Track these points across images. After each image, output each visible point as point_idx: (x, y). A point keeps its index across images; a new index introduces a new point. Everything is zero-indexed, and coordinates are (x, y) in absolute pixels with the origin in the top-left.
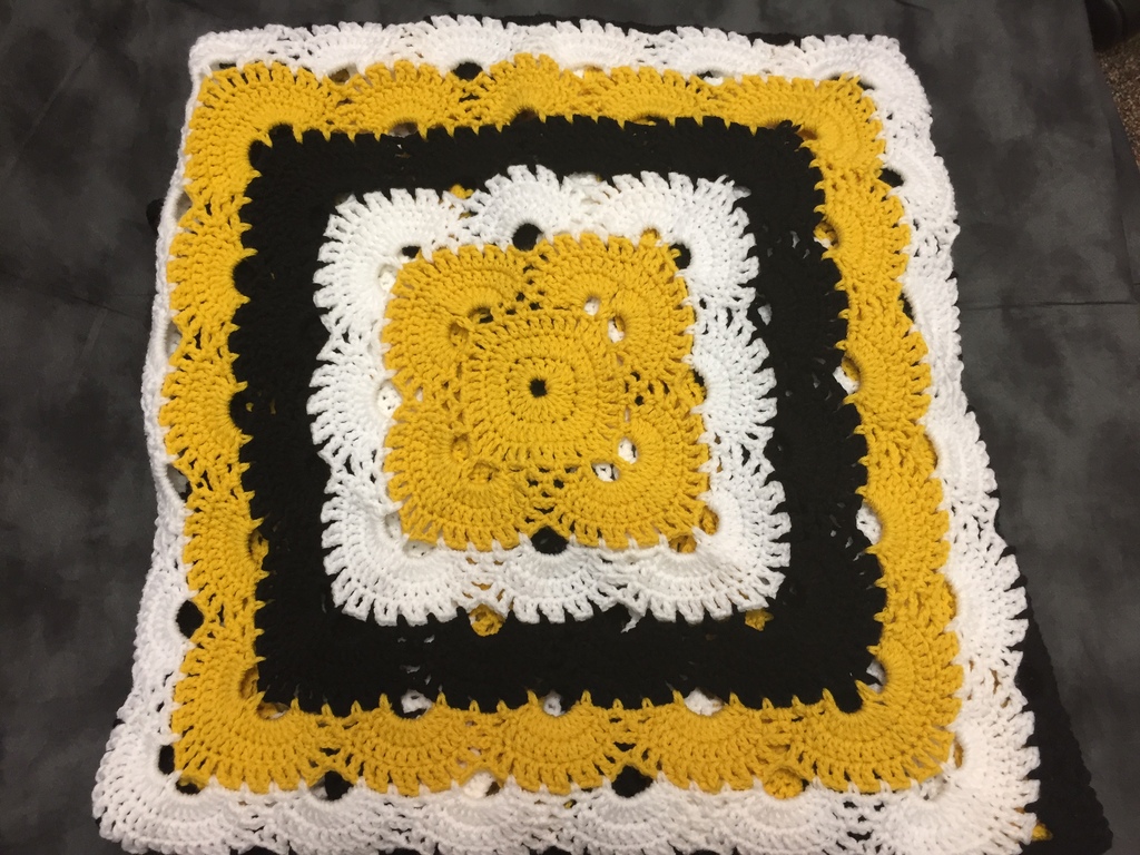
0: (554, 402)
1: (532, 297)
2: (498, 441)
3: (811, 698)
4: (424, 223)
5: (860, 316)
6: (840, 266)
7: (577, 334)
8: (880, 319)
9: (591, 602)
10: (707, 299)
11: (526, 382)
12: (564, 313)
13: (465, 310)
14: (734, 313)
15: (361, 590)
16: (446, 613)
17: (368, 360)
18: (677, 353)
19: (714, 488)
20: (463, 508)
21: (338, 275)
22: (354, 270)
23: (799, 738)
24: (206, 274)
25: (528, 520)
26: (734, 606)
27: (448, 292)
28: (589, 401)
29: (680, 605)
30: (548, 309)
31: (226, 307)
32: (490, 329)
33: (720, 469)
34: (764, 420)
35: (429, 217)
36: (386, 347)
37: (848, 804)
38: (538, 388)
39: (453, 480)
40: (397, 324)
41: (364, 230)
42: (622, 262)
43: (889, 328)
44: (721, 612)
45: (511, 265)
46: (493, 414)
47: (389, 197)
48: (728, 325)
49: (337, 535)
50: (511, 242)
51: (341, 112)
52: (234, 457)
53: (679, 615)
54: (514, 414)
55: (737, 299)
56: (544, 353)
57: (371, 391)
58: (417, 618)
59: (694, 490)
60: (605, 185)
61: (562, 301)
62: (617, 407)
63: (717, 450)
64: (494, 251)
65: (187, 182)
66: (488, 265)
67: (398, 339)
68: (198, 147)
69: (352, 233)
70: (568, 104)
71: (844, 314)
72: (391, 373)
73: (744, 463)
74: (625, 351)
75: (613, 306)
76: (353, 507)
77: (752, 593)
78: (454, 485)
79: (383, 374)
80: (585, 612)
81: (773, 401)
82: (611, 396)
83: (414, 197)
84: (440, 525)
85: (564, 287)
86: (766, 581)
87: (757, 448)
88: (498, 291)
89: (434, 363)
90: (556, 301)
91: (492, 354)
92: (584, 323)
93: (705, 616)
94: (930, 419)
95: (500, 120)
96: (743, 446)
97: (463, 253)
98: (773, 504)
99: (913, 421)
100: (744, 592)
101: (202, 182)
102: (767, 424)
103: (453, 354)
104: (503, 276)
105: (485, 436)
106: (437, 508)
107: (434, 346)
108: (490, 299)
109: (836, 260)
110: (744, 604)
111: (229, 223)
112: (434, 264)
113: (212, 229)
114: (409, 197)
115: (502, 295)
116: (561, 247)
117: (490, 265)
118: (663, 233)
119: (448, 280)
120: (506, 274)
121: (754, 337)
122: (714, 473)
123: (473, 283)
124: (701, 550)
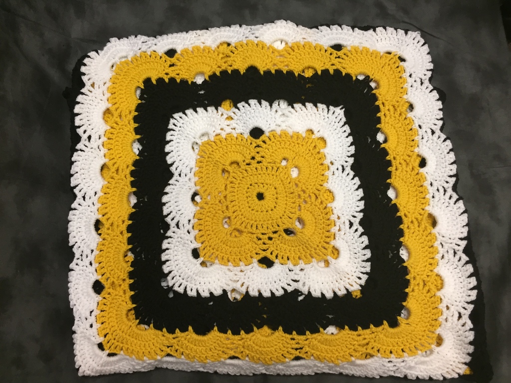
0: (268, 202)
1: (258, 158)
2: (243, 219)
3: (378, 325)
4: (210, 123)
5: (396, 169)
6: (388, 150)
7: (277, 173)
8: (405, 169)
9: (283, 288)
10: (334, 161)
11: (255, 194)
12: (272, 165)
13: (228, 163)
14: (345, 167)
15: (181, 281)
16: (218, 292)
17: (189, 184)
18: (321, 183)
19: (337, 238)
20: (226, 248)
21: (175, 147)
22: (181, 144)
25: (257, 254)
26: (347, 290)
27: (221, 155)
28: (282, 202)
29: (323, 289)
30: (265, 164)
31: (129, 159)
32: (239, 171)
33: (339, 230)
34: (359, 210)
35: (212, 120)
36: (196, 179)
38: (260, 196)
39: (224, 235)
40: (201, 170)
41: (185, 126)
42: (298, 144)
44: (342, 293)
45: (249, 144)
46: (241, 208)
47: (196, 112)
48: (343, 172)
49: (169, 256)
50: (249, 134)
51: (172, 69)
53: (322, 294)
54: (250, 207)
55: (346, 162)
56: (263, 182)
58: (205, 294)
59: (328, 240)
60: (290, 108)
61: (272, 160)
62: (295, 205)
63: (338, 222)
64: (242, 137)
65: (109, 105)
66: (238, 143)
68: (114, 91)
69: (180, 127)
71: (390, 169)
72: (198, 188)
74: (298, 181)
75: (294, 162)
76: (177, 244)
77: (354, 284)
78: (224, 237)
79: (195, 188)
80: (280, 292)
81: (363, 202)
82: (292, 200)
83: (206, 110)
84: (216, 255)
85: (273, 154)
86: (360, 278)
87: (356, 222)
88: (243, 155)
89: (215, 184)
90: (269, 160)
91: (240, 181)
92: (281, 169)
93: (334, 294)
94: (431, 207)
95: (241, 69)
96: (349, 221)
97: (228, 138)
98: (363, 245)
99: (423, 209)
100: (351, 283)
101: (116, 106)
102: (361, 211)
103: (224, 181)
104: (245, 149)
105: (237, 217)
107: (216, 178)
108: (239, 158)
109: (386, 148)
110: (351, 289)
111: (129, 123)
112: (215, 142)
114: (204, 111)
115: (245, 157)
116: (272, 137)
118: (315, 132)
119: (221, 149)
120: (247, 148)
121: (354, 176)
122: (337, 232)
123: (231, 150)
124: (331, 266)
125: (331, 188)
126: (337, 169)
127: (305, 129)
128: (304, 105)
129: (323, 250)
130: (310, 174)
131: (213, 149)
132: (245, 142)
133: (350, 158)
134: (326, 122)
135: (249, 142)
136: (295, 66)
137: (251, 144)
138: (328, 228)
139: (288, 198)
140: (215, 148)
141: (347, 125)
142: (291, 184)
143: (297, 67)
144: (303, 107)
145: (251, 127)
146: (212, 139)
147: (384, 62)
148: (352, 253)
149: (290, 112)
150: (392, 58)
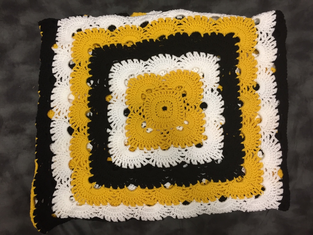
0: (161, 112)
1: (188, 107)
2: (151, 100)
3: (91, 171)
4: (210, 79)
5: (183, 190)
6: (196, 185)
7: (179, 118)
8: (183, 195)
9: (112, 122)
10: (187, 151)
11: (166, 105)
12: (184, 115)
13: (186, 89)
14: (184, 158)
15: (117, 70)
16: (111, 89)
17: (173, 67)
18: (173, 143)
19: (141, 151)
20: (136, 92)
21: (196, 57)
22: (198, 61)
23: (82, 168)
24: (196, 25)
25: (132, 107)
26: (112, 155)
27: (191, 85)
28: (161, 121)
29: (112, 142)
30: (185, 111)
31: (188, 30)
32: (180, 96)
33: (145, 152)
34: (157, 164)
35: (212, 80)
36: (176, 71)
37: (68, 179)
38: (165, 109)
39: (142, 90)
40: (182, 73)
41: (208, 64)
42: (198, 131)
43: (180, 197)
44: (110, 152)
45: (197, 102)
46: (158, 98)
47: (217, 70)
48: (181, 156)
49: (130, 63)
50: (203, 102)
51: (245, 55)
52: (150, 38)
53: (110, 142)
54: (158, 103)
55: (187, 159)
56: (174, 110)
57: (164, 69)
58: (110, 83)
59: (139, 146)
60: (220, 126)
61: (187, 115)
62: (160, 128)
63: (149, 152)
64: (201, 98)
65: (222, 18)
66: (197, 96)
67: (178, 74)
68: (232, 20)
69: (208, 61)
70: (246, 115)
71: (184, 186)
72: (169, 73)
73: (146, 158)
74: (174, 130)
75: (186, 128)
76: (137, 67)
77: (115, 159)
78: (141, 90)
79: (169, 71)
80: (110, 120)
81: (161, 167)
82: (162, 126)
83: (217, 76)
84: (131, 87)
85: (191, 116)
86: (118, 162)
87: (150, 162)
88: (190, 99)
89: (172, 83)
90: (187, 113)
91: (174, 97)
92: (181, 120)
93: (110, 148)
94: (159, 205)
95: (241, 97)
96: (150, 158)
97: (201, 89)
98: (136, 165)
99: (158, 201)
100: (116, 157)
101: (222, 22)
102: (156, 165)
103: (174, 88)
105: (152, 96)
106: (135, 86)
107: (176, 83)
108: (187, 97)
109: (197, 184)
110: (112, 157)
111: (211, 30)
112: (199, 82)
113: (209, 26)
114: (217, 75)
116: (201, 115)
117: (197, 97)
118: (206, 141)
119: (194, 85)
120: (195, 101)
121: (178, 163)
122: (144, 151)
123: (193, 92)
124: (125, 147)
125: (170, 149)
126: (183, 153)
127: (207, 134)
128: (222, 134)
129: (134, 143)
130: (178, 137)
131: (194, 81)
132: (198, 100)
133: (189, 161)
134: (212, 147)
135: (198, 102)
136: (245, 128)
137: (197, 103)
138: (146, 146)
139: (164, 124)
140: (195, 82)
141: (211, 160)
142: (172, 126)
143: (245, 130)
144: (221, 134)
145: (207, 102)
146: (200, 80)
147: (255, 185)
148: (132, 158)
149: (218, 126)
150: (258, 190)
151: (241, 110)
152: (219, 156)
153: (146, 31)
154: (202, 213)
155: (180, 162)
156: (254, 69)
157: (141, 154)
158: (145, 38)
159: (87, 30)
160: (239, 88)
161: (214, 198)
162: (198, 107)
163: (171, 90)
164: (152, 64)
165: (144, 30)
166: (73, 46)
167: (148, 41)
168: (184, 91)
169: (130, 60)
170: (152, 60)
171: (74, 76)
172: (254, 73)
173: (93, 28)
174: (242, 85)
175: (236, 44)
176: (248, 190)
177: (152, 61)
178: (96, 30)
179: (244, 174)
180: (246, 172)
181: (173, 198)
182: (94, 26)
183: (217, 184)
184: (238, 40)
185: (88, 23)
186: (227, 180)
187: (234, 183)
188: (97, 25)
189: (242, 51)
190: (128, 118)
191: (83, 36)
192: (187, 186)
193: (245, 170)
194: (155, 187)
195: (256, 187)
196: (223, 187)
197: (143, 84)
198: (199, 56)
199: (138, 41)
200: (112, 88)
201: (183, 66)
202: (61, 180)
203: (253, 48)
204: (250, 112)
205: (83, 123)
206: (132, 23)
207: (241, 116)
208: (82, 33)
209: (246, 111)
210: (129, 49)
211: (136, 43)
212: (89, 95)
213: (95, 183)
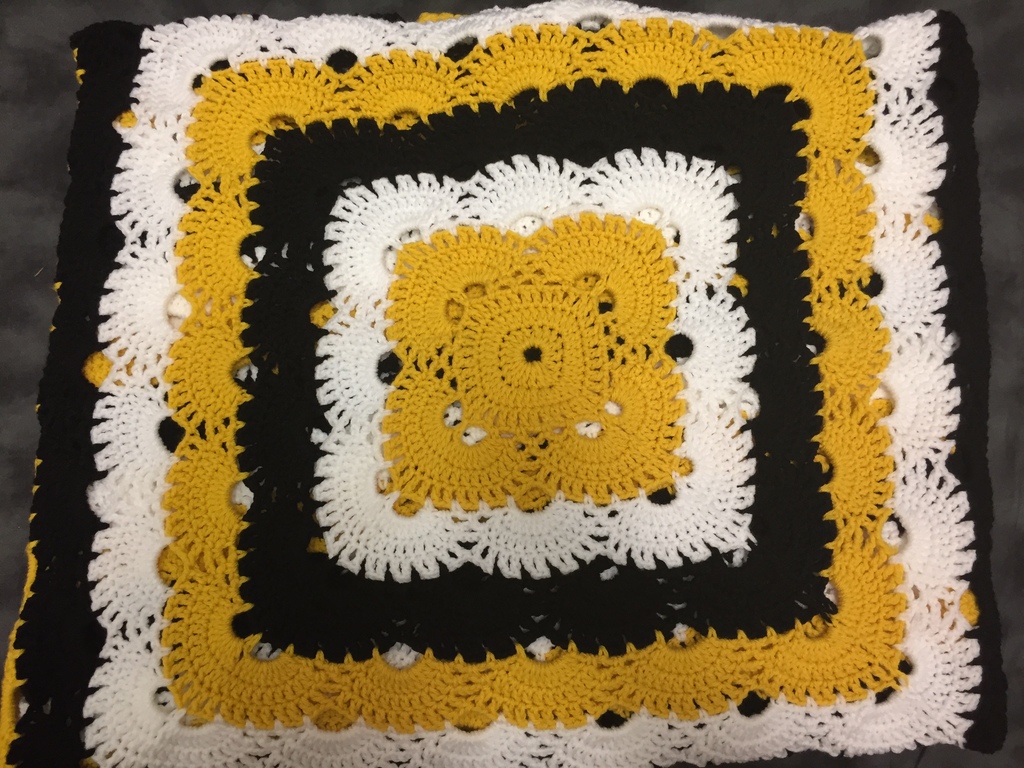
0: (521, 368)
2: (483, 322)
3: (245, 592)
4: (702, 250)
5: (601, 667)
6: (649, 649)
7: (585, 392)
8: (599, 686)
9: (334, 403)
10: (617, 518)
11: (537, 343)
12: (606, 381)
13: (612, 286)
14: (604, 543)
15: (356, 211)
16: (331, 281)
17: (564, 204)
18: (565, 485)
19: (439, 513)
20: (424, 294)
21: (652, 169)
22: (657, 184)
23: (209, 580)
24: (653, 54)
25: (408, 349)
26: (328, 528)
27: (631, 272)
28: (519, 400)
29: (330, 481)
30: (608, 365)
31: (620, 71)
32: (592, 310)
33: (456, 520)
34: (499, 565)
35: (709, 255)
36: (576, 218)
37: (151, 619)
38: (533, 355)
39: (448, 285)
40: (599, 225)
41: (696, 193)
42: (657, 439)
43: (590, 695)
44: (322, 516)
45: (653, 333)
46: (507, 315)
47: (729, 217)
48: (592, 536)
49: (406, 188)
50: (677, 333)
51: (828, 165)
52: (483, 98)
53: (321, 480)
54: (509, 334)
55: (617, 547)
56: (567, 360)
57: (533, 210)
58: (329, 257)
59: (435, 494)
60: (739, 423)
61: (617, 380)
62: (514, 426)
63: (473, 518)
64: (669, 317)
65: (746, 30)
66: (656, 310)
67: (583, 228)
68: (781, 39)
69: (695, 182)
70: (838, 386)
71: (603, 650)
72: (550, 225)
73: (460, 543)
74: (568, 436)
75: (612, 428)
76: (430, 201)
77: (340, 543)
78: (444, 286)
79: (550, 217)
80: (323, 397)
81: (517, 575)
82: (523, 420)
83: (729, 241)
84: (409, 276)
85: (631, 383)
86: (352, 557)
87: (474, 556)
88: (629, 320)
89: (562, 261)
90: (616, 374)
91: (568, 313)
92: (596, 398)
93: (319, 502)
94: (504, 726)
95: (816, 320)
96: (476, 543)
97: (669, 287)
98: (419, 568)
99: (500, 710)
100: (342, 538)
101: (745, 44)
102: (496, 568)
103: (570, 278)
104: (642, 325)
105: (486, 310)
106: (424, 273)
107: (578, 260)
108: (618, 312)
109: (655, 644)
110: (329, 537)
111: (704, 73)
112: (660, 258)
113: (697, 58)
114: (729, 236)
115: (623, 324)
116: (671, 381)
117: (656, 313)
118: (686, 480)
119: (643, 272)
120: (645, 327)
121: (581, 562)
122: (452, 514)
123: (640, 295)
124: (379, 498)
125: (553, 507)
126: (599, 526)
127: (692, 454)
128: (750, 455)
129: (414, 482)
130: (584, 462)
131: (644, 255)
132: (658, 325)
133: (625, 557)
134: (712, 503)
135: (659, 333)
136: (834, 434)
137: (655, 337)
138: (461, 495)
139: (528, 410)
140: (648, 259)
141: (708, 553)
142: (562, 419)
143: (833, 440)
144: (744, 452)
145: (694, 335)
146: (666, 254)
147: (876, 652)
148: (406, 542)
149: (732, 422)
150: (888, 672)
151: (816, 367)
152: (738, 539)
153: (467, 73)
154: (672, 759)
155: (588, 557)
156: (861, 217)
157: (441, 525)
158: (464, 98)
159: (250, 65)
160: (806, 286)
161: (718, 699)
162: (659, 352)
163: (558, 287)
164: (486, 193)
165: (459, 69)
166: (193, 120)
167: (475, 108)
168: (608, 292)
169: (408, 177)
170: (488, 176)
171: (192, 227)
172: (861, 233)
173: (270, 57)
174: (819, 278)
175: (797, 126)
176: (850, 669)
177: (489, 181)
178: (283, 67)
179: (834, 609)
180: (839, 600)
181: (560, 699)
182: (276, 51)
183: (732, 644)
184: (803, 110)
185: (255, 38)
186: (770, 631)
187: (796, 641)
188: (285, 48)
189: (817, 153)
190: (392, 387)
191: (235, 87)
192: (617, 650)
193: (837, 592)
194: (490, 656)
195: (880, 659)
196: (753, 659)
197: (452, 265)
198: (662, 164)
199: (437, 109)
200: (338, 277)
201: (602, 198)
202: (125, 623)
203: (857, 140)
204: (851, 373)
205: (219, 406)
206: (415, 44)
207: (818, 388)
208: (230, 75)
209: (837, 369)
210: (403, 139)
211: (430, 117)
212: (247, 300)
213: (258, 637)
